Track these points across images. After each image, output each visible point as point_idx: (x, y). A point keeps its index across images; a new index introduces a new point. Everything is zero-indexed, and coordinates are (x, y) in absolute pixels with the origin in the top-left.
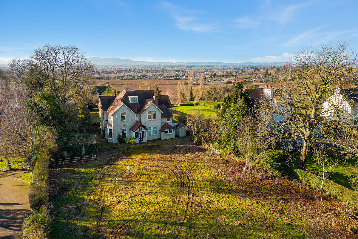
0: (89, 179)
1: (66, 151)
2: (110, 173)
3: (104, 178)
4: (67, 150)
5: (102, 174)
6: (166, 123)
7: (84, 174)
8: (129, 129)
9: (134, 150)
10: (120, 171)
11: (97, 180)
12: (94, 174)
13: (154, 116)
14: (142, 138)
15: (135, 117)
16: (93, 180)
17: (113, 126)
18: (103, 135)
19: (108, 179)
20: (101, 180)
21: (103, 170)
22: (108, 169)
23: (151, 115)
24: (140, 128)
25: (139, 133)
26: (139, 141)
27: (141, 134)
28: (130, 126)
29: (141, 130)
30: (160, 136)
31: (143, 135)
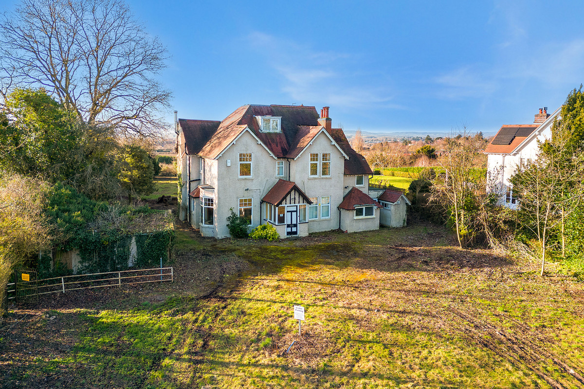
0: (149, 355)
1: (78, 252)
2: (227, 331)
3: (211, 351)
4: (81, 247)
5: (200, 336)
7: (133, 335)
8: (259, 201)
9: (284, 256)
10: (264, 326)
11: (184, 360)
12: (168, 334)
14: (296, 226)
15: (274, 168)
16: (167, 361)
17: (216, 190)
18: (186, 219)
19: (227, 358)
20: (201, 362)
21: (201, 318)
22: (217, 315)
23: (318, 162)
24: (290, 198)
25: (288, 212)
26: (288, 233)
27: (294, 214)
28: (262, 191)
29: (295, 201)
30: (340, 223)
31: (298, 218)
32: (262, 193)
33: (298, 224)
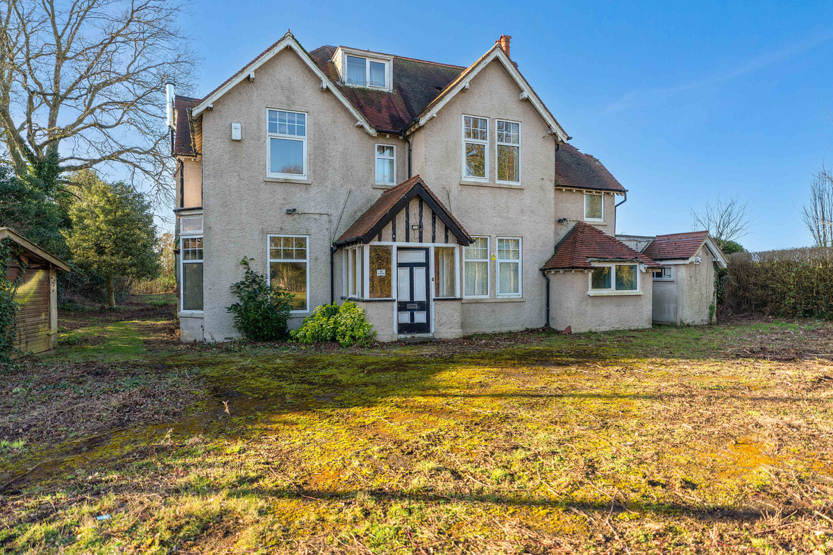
6: (580, 228)
8: (326, 246)
9: (361, 377)
13: (507, 166)
14: (424, 306)
23: (487, 143)
24: (407, 223)
25: (400, 265)
26: (403, 328)
27: (420, 273)
28: (335, 219)
29: (421, 233)
30: (548, 311)
31: (432, 284)
32: (335, 225)
33: (432, 304)
